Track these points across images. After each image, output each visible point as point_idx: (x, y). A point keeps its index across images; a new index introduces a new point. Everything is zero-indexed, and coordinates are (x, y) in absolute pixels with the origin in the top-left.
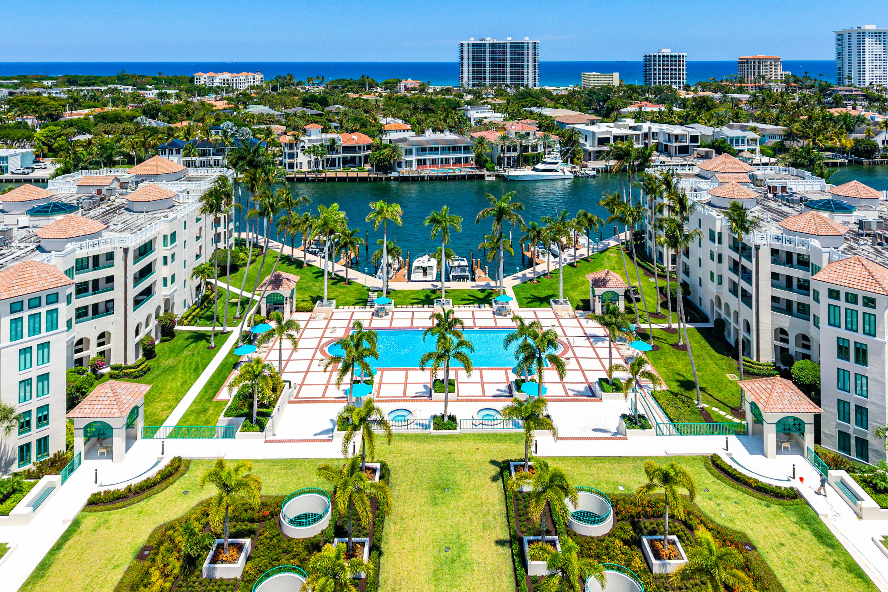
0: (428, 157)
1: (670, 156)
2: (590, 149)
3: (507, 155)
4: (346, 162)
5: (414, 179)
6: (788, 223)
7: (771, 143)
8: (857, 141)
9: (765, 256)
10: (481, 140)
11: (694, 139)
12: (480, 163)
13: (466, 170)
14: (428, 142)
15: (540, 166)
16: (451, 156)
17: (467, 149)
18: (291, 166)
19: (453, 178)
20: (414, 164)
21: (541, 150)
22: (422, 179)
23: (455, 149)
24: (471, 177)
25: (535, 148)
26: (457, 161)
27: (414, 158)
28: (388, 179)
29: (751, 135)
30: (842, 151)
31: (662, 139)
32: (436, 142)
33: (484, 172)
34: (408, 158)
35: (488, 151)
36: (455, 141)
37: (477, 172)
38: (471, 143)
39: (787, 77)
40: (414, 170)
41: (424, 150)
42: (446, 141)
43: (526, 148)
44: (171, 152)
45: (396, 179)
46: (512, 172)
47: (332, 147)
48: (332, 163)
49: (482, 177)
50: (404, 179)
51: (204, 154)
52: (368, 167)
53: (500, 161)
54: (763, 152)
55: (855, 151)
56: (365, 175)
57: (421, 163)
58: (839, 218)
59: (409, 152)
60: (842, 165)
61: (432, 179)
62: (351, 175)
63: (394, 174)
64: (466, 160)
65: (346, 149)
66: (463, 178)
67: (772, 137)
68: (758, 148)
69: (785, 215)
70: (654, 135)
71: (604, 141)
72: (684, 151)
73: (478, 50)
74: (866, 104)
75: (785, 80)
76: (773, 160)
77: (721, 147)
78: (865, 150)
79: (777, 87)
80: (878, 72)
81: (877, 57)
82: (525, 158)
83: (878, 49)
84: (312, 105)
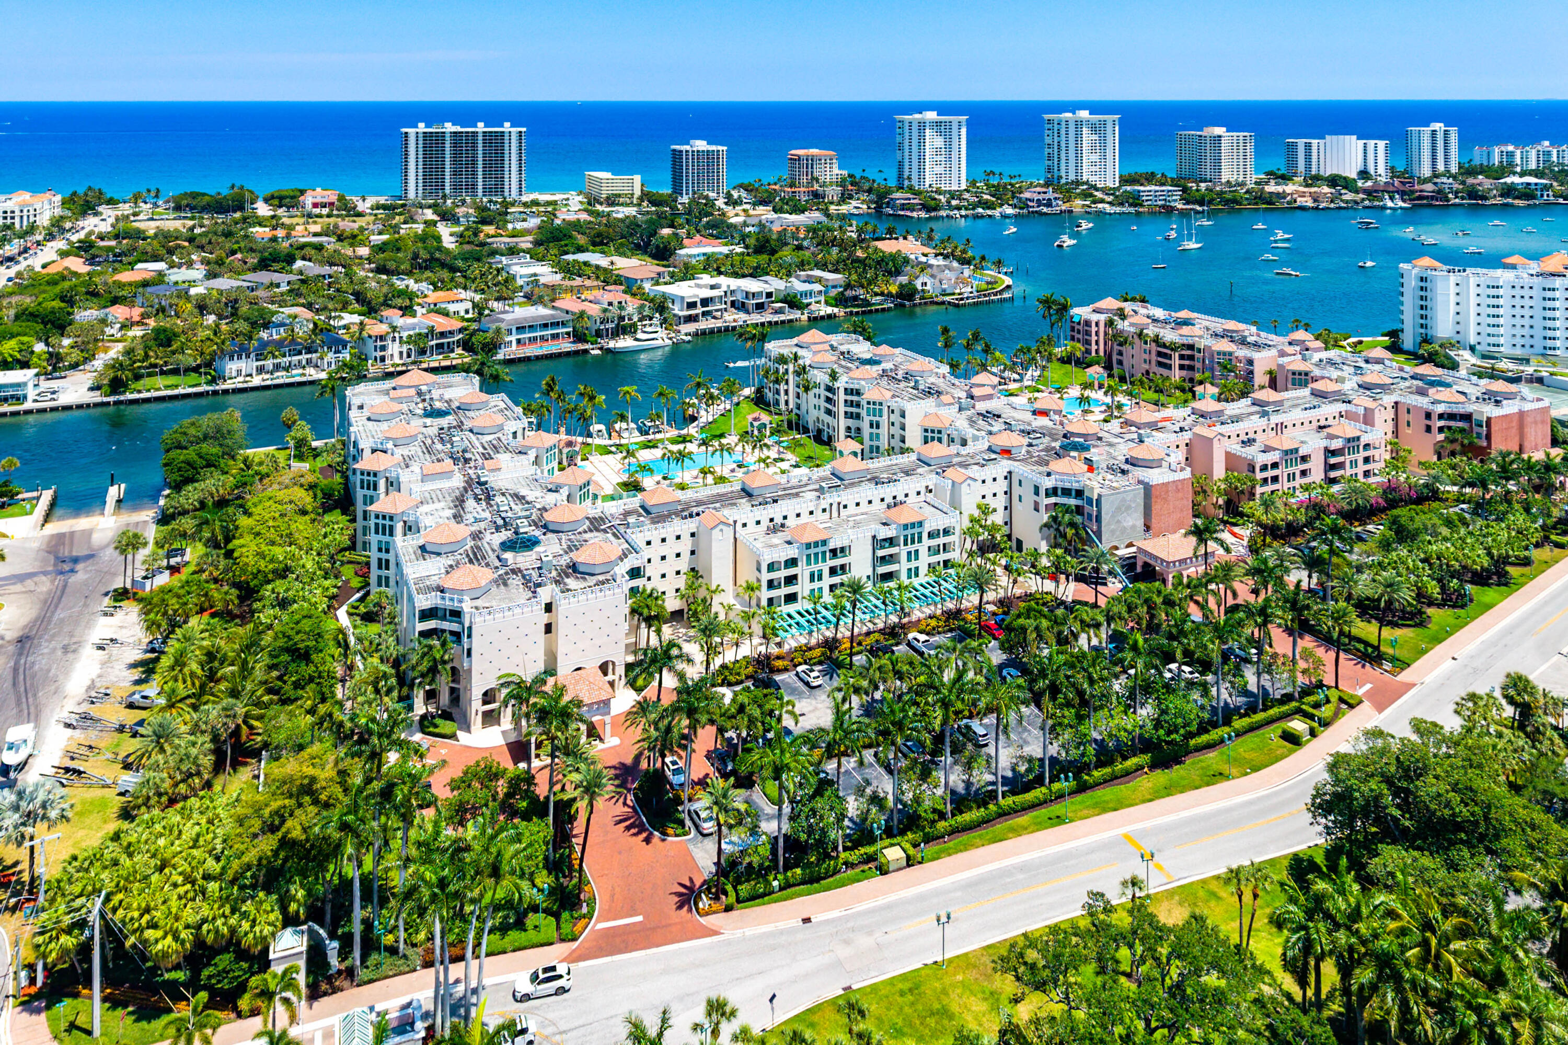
0: (527, 335)
1: (748, 312)
2: (681, 314)
3: (607, 326)
4: (440, 346)
5: (520, 360)
6: (851, 374)
7: (834, 292)
8: (901, 286)
9: (842, 391)
10: (574, 315)
11: (769, 295)
12: (580, 337)
13: (566, 346)
14: (524, 320)
15: (637, 336)
16: (549, 332)
17: (561, 324)
18: (383, 359)
19: (559, 355)
20: (515, 344)
21: (635, 319)
23: (552, 325)
24: (576, 353)
25: (631, 318)
26: (555, 337)
27: (513, 338)
29: (817, 287)
30: (890, 295)
31: (740, 297)
33: (587, 346)
34: (508, 338)
35: (588, 324)
36: (553, 316)
37: (579, 347)
38: (564, 317)
39: (844, 180)
40: (514, 351)
41: (521, 328)
42: (543, 317)
43: (622, 317)
44: (240, 358)
45: (501, 362)
46: (614, 344)
48: (423, 351)
49: (586, 351)
50: (508, 362)
53: (598, 334)
54: (827, 303)
55: (900, 295)
57: (521, 342)
58: (875, 368)
59: (510, 332)
60: (889, 309)
61: (538, 358)
64: (564, 335)
65: (440, 335)
66: (564, 355)
67: (834, 287)
68: (822, 299)
69: (849, 369)
70: (732, 292)
71: (692, 305)
72: (760, 307)
73: (432, 143)
74: (923, 215)
75: (842, 183)
76: (836, 310)
77: (792, 302)
78: (907, 293)
79: (833, 192)
80: (939, 169)
81: (938, 151)
82: (623, 329)
83: (939, 142)
84: (277, 266)
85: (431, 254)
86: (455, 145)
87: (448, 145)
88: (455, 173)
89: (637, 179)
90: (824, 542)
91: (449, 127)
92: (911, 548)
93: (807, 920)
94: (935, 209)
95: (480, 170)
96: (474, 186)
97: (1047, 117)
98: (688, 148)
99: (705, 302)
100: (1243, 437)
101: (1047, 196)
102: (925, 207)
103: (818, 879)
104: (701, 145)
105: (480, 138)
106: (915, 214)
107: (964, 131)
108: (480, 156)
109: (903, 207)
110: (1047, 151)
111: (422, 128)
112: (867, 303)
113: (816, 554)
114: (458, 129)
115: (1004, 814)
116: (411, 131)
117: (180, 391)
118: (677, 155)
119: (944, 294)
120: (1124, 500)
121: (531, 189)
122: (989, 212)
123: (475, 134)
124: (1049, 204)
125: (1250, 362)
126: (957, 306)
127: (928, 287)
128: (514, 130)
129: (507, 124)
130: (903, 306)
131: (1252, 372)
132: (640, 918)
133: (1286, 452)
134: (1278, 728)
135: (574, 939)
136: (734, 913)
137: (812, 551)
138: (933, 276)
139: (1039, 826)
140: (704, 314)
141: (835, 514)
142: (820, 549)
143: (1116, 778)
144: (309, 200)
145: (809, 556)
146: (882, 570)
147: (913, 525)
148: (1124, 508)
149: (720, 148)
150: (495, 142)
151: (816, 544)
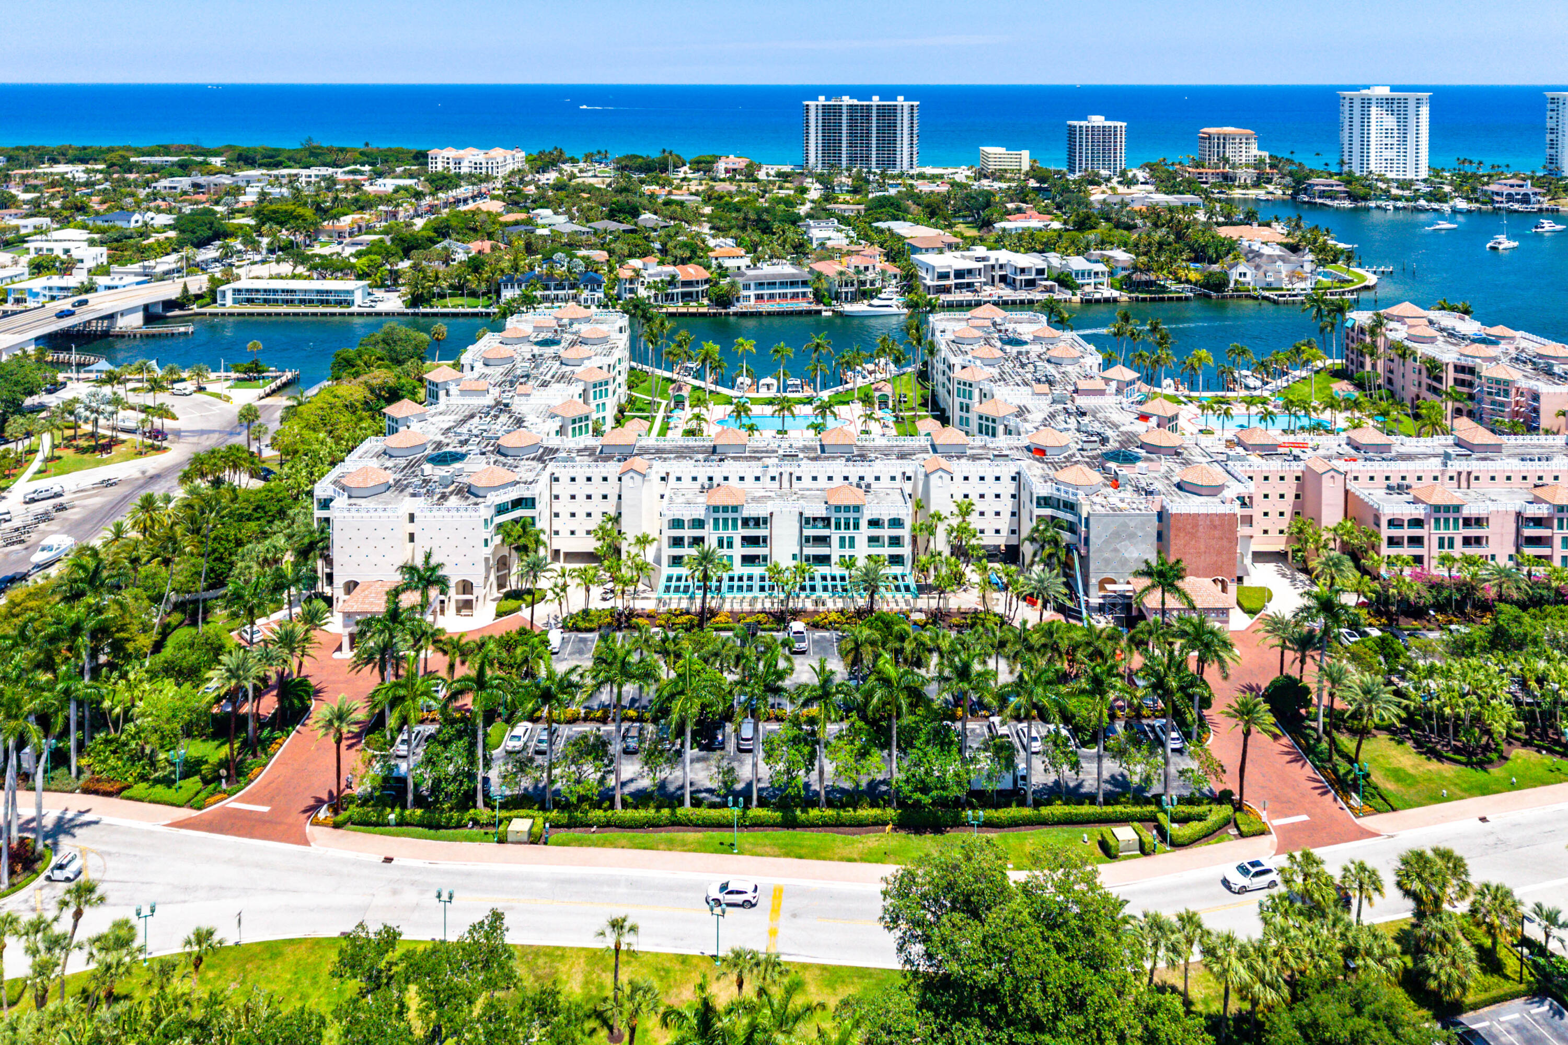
0: (766, 292)
1: (1013, 288)
2: (930, 283)
3: (844, 290)
4: (685, 295)
5: (752, 314)
7: (1121, 275)
8: (1208, 275)
10: (819, 276)
11: (1040, 272)
12: (818, 297)
13: (803, 305)
14: (766, 276)
15: (875, 302)
16: (789, 291)
17: (805, 283)
19: (791, 313)
20: (753, 298)
21: (878, 285)
22: (760, 314)
23: (793, 284)
24: (809, 313)
25: (872, 283)
26: (795, 296)
27: (752, 293)
28: (727, 314)
29: (1100, 267)
30: (1190, 283)
31: (1008, 272)
32: (774, 276)
33: (821, 307)
34: (746, 293)
35: (825, 286)
36: (793, 275)
37: (814, 307)
38: (809, 277)
39: (1262, 162)
40: (751, 305)
41: (761, 284)
42: (783, 275)
43: (863, 283)
45: (735, 314)
46: (848, 308)
47: (672, 282)
48: (669, 298)
49: (819, 312)
50: (743, 315)
51: (547, 288)
52: (706, 301)
53: (837, 297)
54: (1109, 285)
55: (1207, 285)
56: (705, 310)
57: (759, 297)
59: (747, 287)
60: (1187, 299)
61: (769, 314)
62: (691, 310)
63: (732, 310)
64: (804, 294)
65: (685, 284)
66: (800, 313)
67: (1125, 268)
68: (1104, 280)
70: (1001, 267)
71: (944, 276)
72: (1031, 284)
73: (830, 114)
74: (1347, 204)
75: (1259, 164)
76: (1116, 294)
77: (1065, 281)
78: (1217, 284)
79: (1246, 175)
80: (1388, 154)
81: (1388, 133)
82: (864, 293)
83: (1390, 122)
84: (622, 216)
85: (759, 216)
86: (851, 119)
87: (844, 117)
88: (851, 145)
89: (1026, 154)
90: (735, 509)
91: (847, 101)
92: (847, 534)
93: (388, 860)
94: (1365, 199)
95: (874, 142)
96: (868, 159)
97: (1550, 95)
98: (1083, 123)
99: (959, 274)
100: (1394, 482)
101: (1522, 191)
102: (1351, 196)
103: (438, 827)
104: (1098, 120)
105: (874, 111)
106: (1336, 203)
107: (1425, 111)
108: (874, 129)
109: (1322, 194)
110: (1549, 137)
111: (822, 100)
112: (1164, 289)
113: (725, 520)
114: (855, 102)
115: (676, 823)
116: (812, 104)
117: (461, 310)
118: (1072, 129)
119: (1269, 287)
120: (1126, 525)
121: (922, 164)
122: (1435, 205)
123: (869, 107)
124: (1526, 199)
125: (1536, 397)
126: (1275, 302)
127: (1248, 278)
128: (907, 104)
129: (901, 98)
130: (1209, 297)
131: (1536, 410)
132: (265, 809)
133: (1437, 508)
134: (1097, 831)
135: (199, 809)
136: (340, 831)
137: (721, 515)
138: (1257, 267)
139: (701, 848)
140: (957, 286)
141: (786, 484)
142: (730, 515)
143: (843, 825)
144: (721, 166)
145: (716, 520)
146: (811, 551)
147: (847, 509)
148: (1122, 534)
149: (1118, 124)
150: (888, 115)
151: (725, 509)
